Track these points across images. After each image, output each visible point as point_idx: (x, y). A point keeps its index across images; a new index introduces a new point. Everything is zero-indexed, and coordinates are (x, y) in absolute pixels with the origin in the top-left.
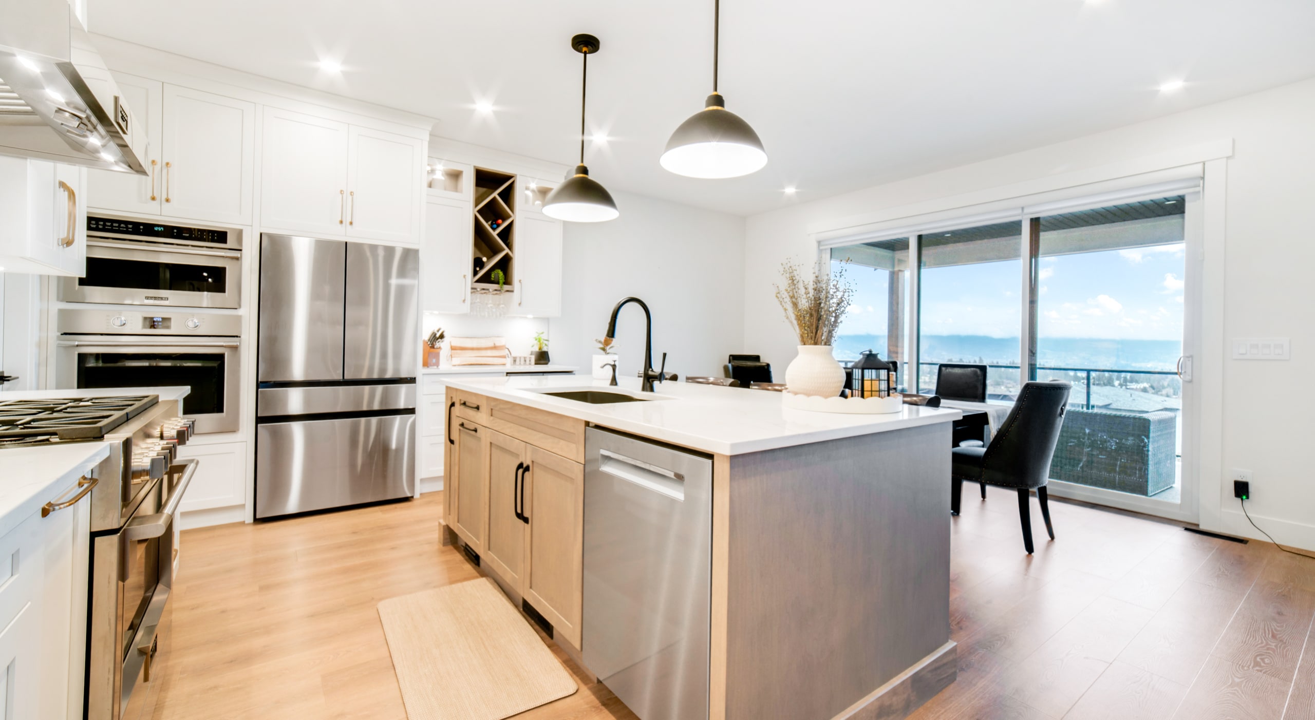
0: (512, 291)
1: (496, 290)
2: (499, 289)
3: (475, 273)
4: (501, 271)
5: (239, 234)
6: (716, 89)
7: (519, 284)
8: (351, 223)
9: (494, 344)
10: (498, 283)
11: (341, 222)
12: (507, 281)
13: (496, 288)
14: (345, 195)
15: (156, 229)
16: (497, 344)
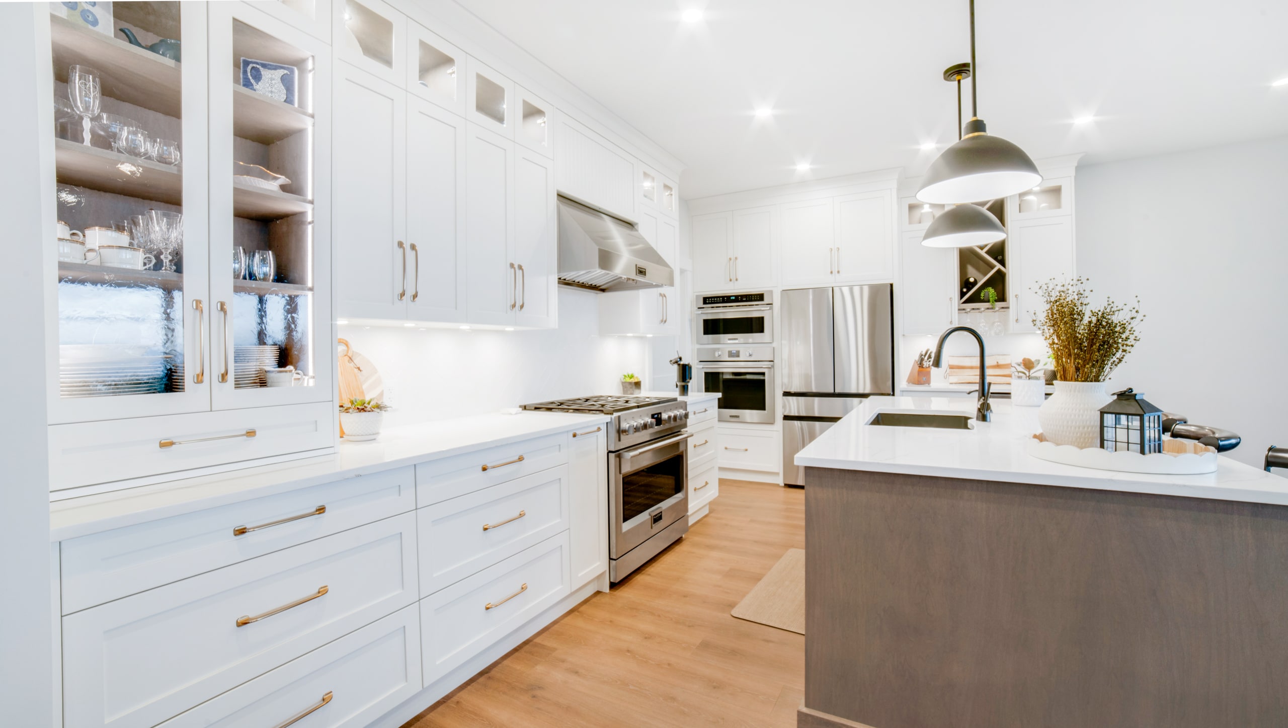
0: (1008, 308)
1: (988, 308)
2: (991, 307)
3: (962, 294)
4: (992, 288)
5: (771, 292)
6: (975, 114)
7: (1015, 299)
8: (838, 272)
9: (997, 363)
10: (988, 301)
11: (831, 272)
12: (1002, 298)
13: (988, 307)
14: (833, 252)
15: (732, 298)
16: (1001, 362)
